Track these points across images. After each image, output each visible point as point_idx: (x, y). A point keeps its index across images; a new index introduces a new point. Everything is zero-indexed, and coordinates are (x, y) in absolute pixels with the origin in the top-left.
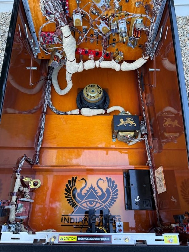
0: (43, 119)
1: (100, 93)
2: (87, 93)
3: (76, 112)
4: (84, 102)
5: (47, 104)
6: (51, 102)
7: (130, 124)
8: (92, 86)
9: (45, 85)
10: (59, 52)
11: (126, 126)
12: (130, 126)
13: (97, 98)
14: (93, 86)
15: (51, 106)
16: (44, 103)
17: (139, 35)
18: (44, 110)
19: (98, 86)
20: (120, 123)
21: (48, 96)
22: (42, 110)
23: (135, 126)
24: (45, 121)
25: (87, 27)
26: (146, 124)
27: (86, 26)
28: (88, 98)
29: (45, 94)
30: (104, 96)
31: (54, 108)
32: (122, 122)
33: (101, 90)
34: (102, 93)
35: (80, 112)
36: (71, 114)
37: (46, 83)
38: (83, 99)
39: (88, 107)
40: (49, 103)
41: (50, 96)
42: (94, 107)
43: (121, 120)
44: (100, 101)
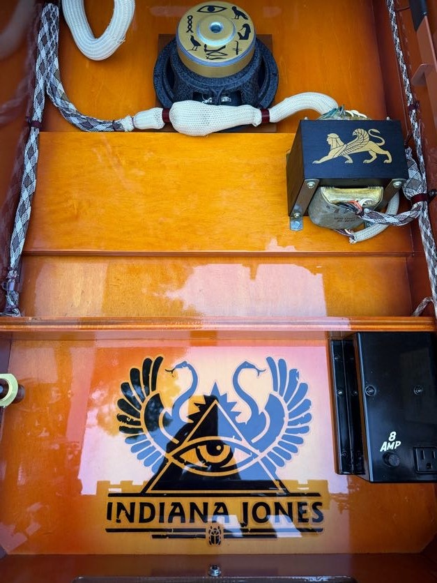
0: (28, 146)
1: (246, 37)
2: (192, 37)
3: (152, 117)
4: (181, 76)
5: (46, 96)
6: (60, 87)
7: (366, 155)
8: (211, 9)
9: (37, 22)
11: (350, 161)
12: (368, 161)
13: (232, 56)
14: (216, 9)
15: (59, 100)
16: (34, 87)
18: (32, 115)
19: (234, 9)
21: (50, 61)
22: (28, 114)
23: (386, 161)
24: (36, 155)
26: (422, 160)
29: (36, 53)
31: (71, 106)
32: (336, 147)
33: (246, 26)
34: (252, 36)
35: (166, 118)
36: (136, 130)
37: (38, 12)
38: (175, 67)
39: (197, 97)
40: (54, 89)
41: (56, 62)
42: (221, 95)
43: (333, 139)
44: (244, 72)
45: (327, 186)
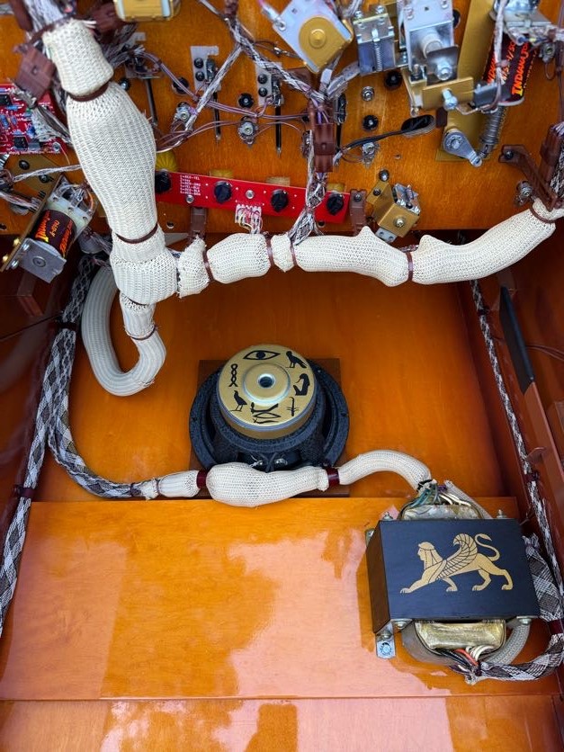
0: (12, 528)
1: (304, 392)
2: (236, 393)
3: (183, 484)
4: (222, 431)
5: (47, 447)
6: (67, 434)
8: (261, 355)
9: (46, 353)
10: (67, 196)
11: (454, 588)
12: (480, 588)
13: (286, 419)
14: (267, 355)
15: (63, 452)
16: (32, 440)
17: (519, 85)
18: (23, 480)
19: (289, 354)
20: (419, 568)
21: (56, 401)
22: (18, 481)
23: (505, 587)
24: (21, 540)
25: (214, 50)
26: (555, 562)
27: (209, 44)
28: (244, 419)
29: (40, 395)
30: (322, 403)
31: (79, 461)
32: (434, 567)
33: (304, 376)
34: (311, 389)
35: (201, 482)
36: (161, 497)
37: (49, 341)
38: (217, 421)
39: (242, 458)
40: (58, 437)
41: (65, 402)
42: (276, 458)
43: (426, 552)
44: (304, 427)
45: (424, 621)
